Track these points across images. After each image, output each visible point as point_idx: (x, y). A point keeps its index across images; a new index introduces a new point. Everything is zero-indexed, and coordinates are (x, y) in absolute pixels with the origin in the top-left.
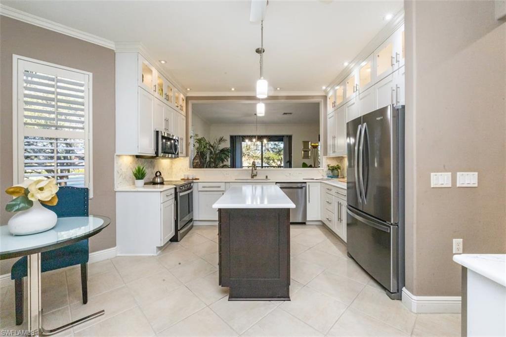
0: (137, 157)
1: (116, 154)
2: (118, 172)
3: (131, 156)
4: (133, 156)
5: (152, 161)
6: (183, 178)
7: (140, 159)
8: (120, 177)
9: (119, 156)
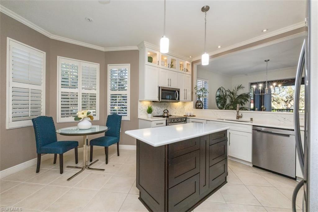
0: (153, 101)
1: (139, 100)
2: (140, 109)
3: (149, 101)
4: (151, 101)
5: (165, 104)
6: (185, 115)
7: (156, 103)
8: (141, 112)
9: (141, 101)
